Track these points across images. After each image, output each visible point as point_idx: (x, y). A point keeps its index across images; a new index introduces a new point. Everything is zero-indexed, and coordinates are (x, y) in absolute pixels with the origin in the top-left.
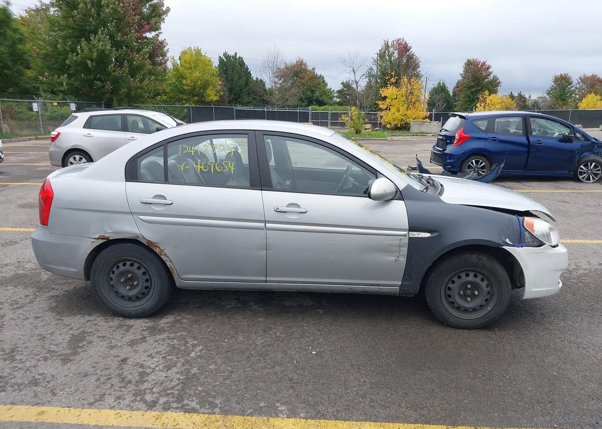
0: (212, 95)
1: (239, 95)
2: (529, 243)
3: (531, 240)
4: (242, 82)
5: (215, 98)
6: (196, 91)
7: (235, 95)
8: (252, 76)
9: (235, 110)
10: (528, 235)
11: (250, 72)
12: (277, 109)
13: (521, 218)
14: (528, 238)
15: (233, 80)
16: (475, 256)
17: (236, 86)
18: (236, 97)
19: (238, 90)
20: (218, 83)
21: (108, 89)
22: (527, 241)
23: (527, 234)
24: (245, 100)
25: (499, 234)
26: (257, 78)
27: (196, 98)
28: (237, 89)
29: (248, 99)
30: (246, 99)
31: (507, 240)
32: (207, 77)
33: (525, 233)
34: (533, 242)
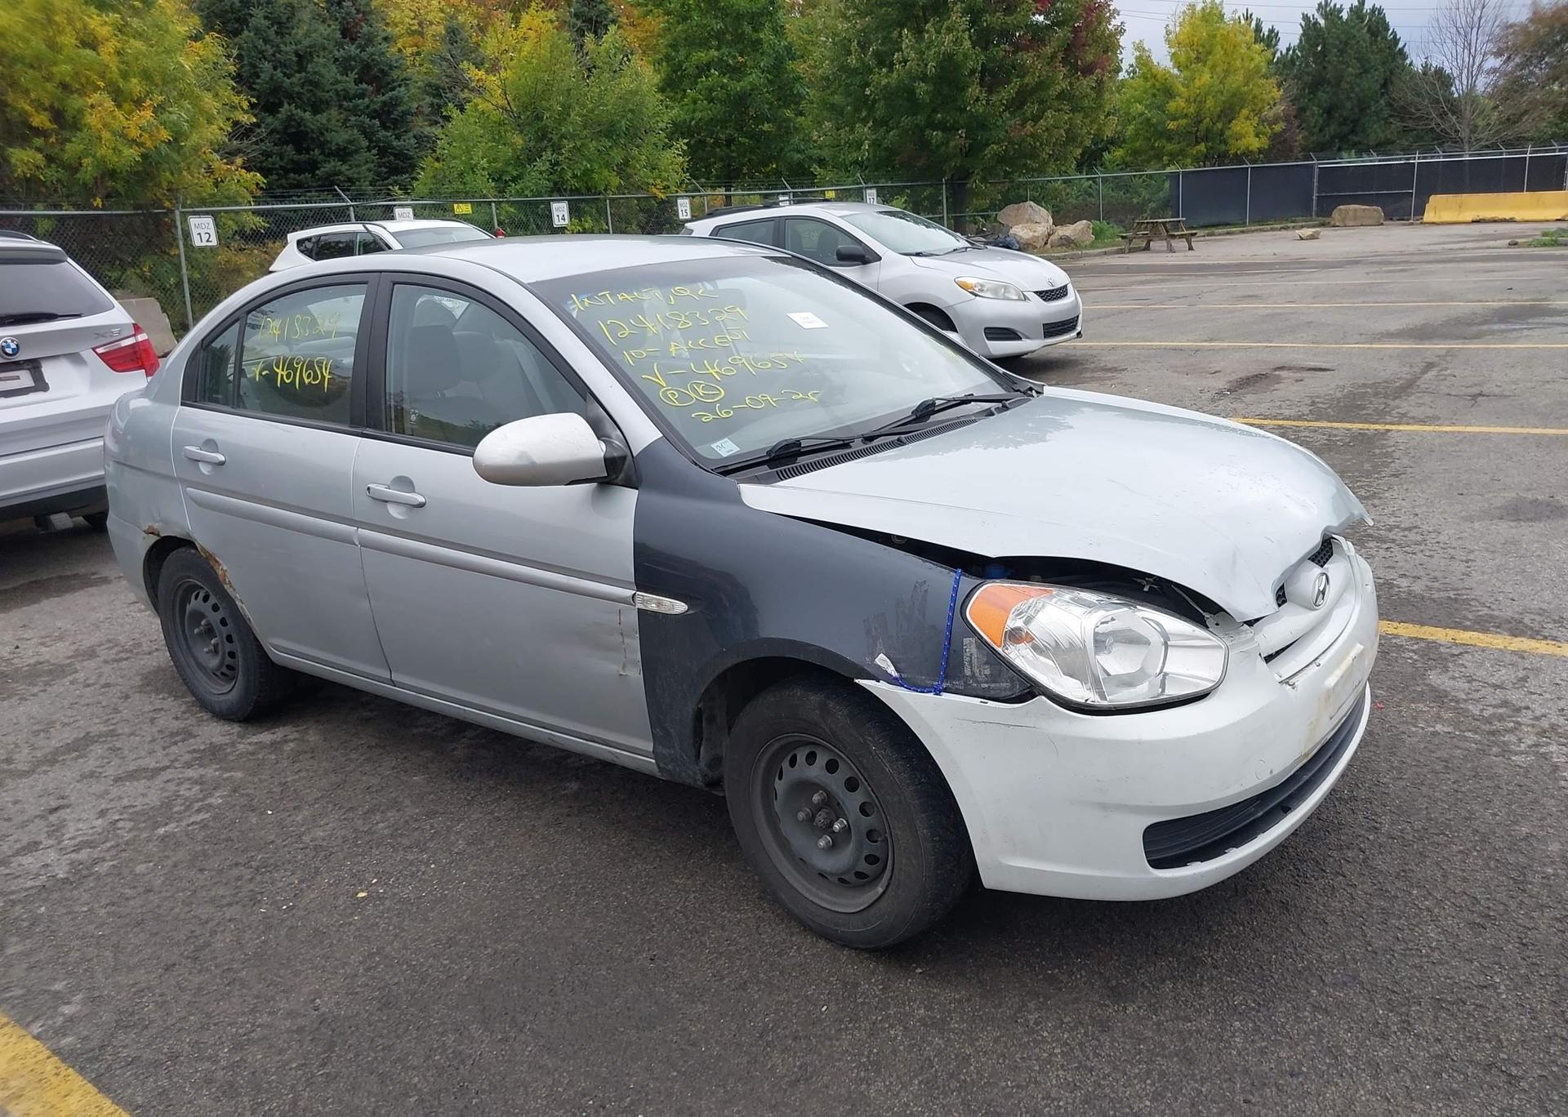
0: (1248, 135)
1: (1355, 122)
2: (978, 682)
3: (987, 672)
4: (1371, 83)
5: (1255, 143)
6: (1203, 126)
7: (1340, 124)
8: (1408, 62)
9: (1316, 171)
10: (974, 650)
11: (1401, 50)
12: (1470, 155)
13: (967, 582)
14: (975, 661)
15: (1339, 79)
16: (815, 698)
17: (1349, 98)
18: (1345, 129)
19: (1352, 109)
20: (1274, 96)
21: (955, 147)
22: (968, 672)
23: (970, 646)
24: (1372, 137)
25: (868, 632)
26: (1426, 67)
27: (1202, 147)
28: (1349, 105)
29: (1383, 131)
30: (1376, 131)
31: (882, 661)
32: (1236, 81)
33: (966, 641)
34: (993, 678)
